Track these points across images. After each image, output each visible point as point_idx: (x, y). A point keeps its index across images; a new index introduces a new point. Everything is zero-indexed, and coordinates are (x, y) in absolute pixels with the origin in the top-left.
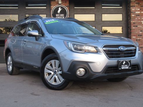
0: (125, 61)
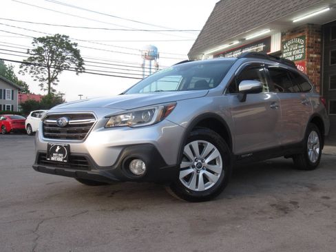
0: (60, 146)
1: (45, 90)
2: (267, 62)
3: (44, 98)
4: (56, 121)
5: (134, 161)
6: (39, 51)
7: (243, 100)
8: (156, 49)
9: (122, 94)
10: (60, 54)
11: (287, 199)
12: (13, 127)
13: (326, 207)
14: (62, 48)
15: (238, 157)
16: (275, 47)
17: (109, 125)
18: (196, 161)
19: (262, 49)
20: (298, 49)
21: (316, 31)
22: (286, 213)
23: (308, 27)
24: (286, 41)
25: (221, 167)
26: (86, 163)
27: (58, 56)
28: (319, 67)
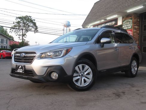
0: (21, 66)
1: (21, 40)
2: (114, 30)
3: (20, 43)
4: (20, 55)
5: (53, 73)
6: (18, 22)
7: (103, 46)
8: (69, 22)
9: (50, 43)
10: (27, 24)
11: (121, 91)
12: (6, 55)
13: (137, 95)
14: (28, 22)
15: (100, 72)
16: (120, 23)
17: (42, 57)
18: (81, 73)
19: (114, 24)
20: (129, 24)
21: (137, 16)
22: (119, 97)
23: (134, 15)
24: (124, 20)
25: (92, 76)
26: (32, 73)
27: (26, 25)
28: (138, 32)
